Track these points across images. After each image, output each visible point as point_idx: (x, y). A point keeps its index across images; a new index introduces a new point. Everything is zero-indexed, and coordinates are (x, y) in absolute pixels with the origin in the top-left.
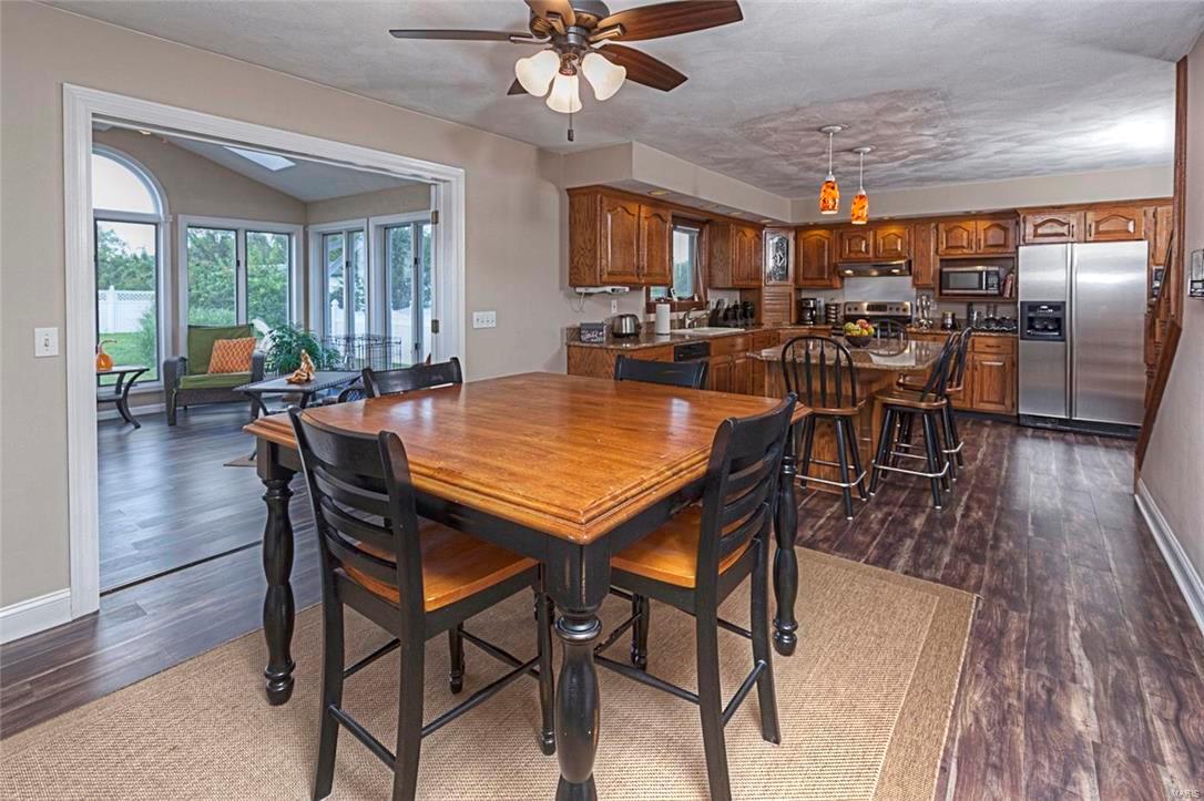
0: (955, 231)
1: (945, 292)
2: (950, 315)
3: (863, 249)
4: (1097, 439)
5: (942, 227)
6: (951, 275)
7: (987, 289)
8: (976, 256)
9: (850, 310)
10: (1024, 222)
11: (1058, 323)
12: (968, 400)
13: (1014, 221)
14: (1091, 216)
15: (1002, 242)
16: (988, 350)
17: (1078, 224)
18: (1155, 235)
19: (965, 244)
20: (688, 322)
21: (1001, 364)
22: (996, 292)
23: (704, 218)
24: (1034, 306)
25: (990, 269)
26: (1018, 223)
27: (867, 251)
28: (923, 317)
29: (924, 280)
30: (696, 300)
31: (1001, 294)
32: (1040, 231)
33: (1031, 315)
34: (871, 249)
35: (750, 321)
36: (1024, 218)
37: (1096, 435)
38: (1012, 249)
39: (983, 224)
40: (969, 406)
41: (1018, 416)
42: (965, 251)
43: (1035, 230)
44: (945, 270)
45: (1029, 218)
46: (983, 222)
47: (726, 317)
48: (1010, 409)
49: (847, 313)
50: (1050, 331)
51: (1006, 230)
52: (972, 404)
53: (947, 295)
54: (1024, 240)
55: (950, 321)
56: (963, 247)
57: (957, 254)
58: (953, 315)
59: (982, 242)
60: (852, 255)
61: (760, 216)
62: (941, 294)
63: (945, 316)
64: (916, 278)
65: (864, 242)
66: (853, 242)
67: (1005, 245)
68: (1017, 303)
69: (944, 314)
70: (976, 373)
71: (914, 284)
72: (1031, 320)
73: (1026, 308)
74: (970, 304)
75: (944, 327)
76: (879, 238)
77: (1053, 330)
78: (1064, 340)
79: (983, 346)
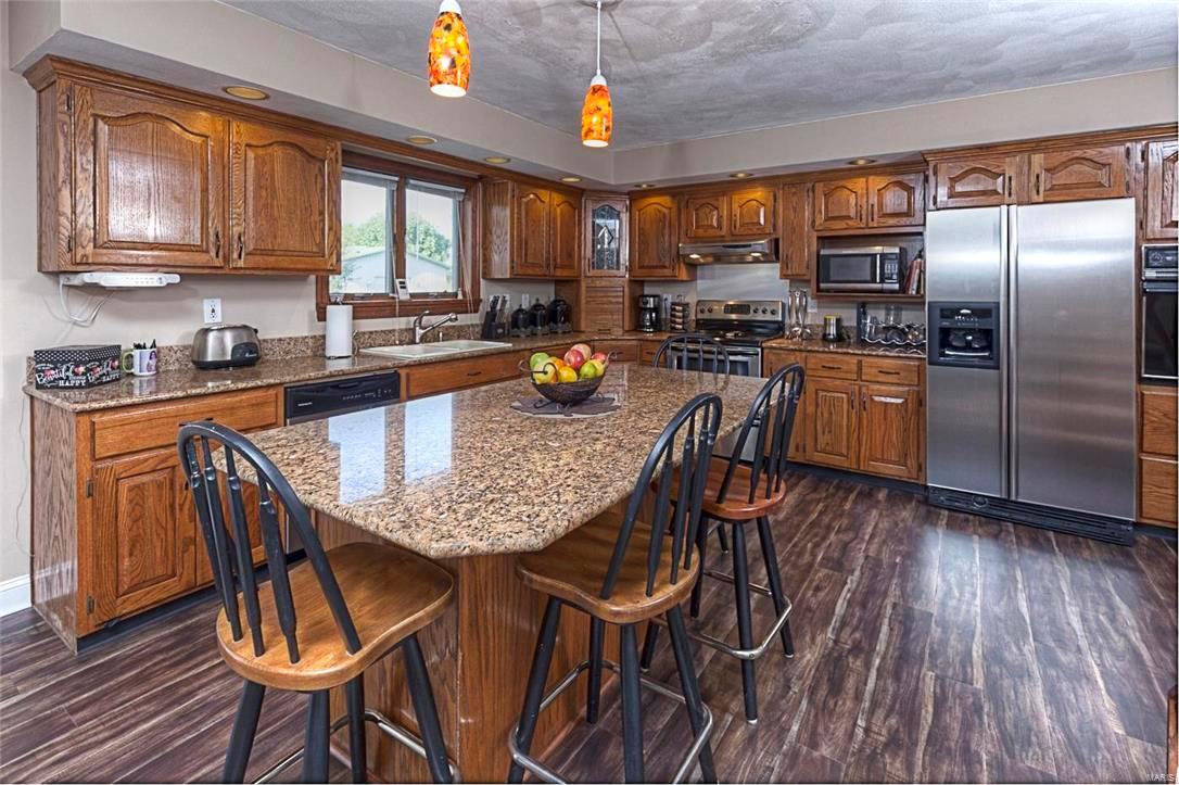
0: (838, 193)
1: (822, 285)
2: (833, 321)
3: (715, 224)
4: (1051, 535)
5: (820, 187)
6: (832, 260)
7: (882, 281)
8: (867, 231)
9: (702, 311)
10: (935, 174)
11: (988, 338)
12: (853, 455)
13: (922, 177)
14: (1038, 159)
15: (905, 208)
16: (882, 378)
17: (1020, 174)
18: (1146, 188)
19: (852, 213)
20: (419, 332)
21: (900, 401)
22: (897, 286)
23: (474, 174)
24: (949, 311)
25: (888, 250)
26: (926, 180)
27: (720, 226)
28: (798, 325)
29: (795, 269)
30: (460, 297)
31: (904, 289)
32: (959, 188)
33: (946, 324)
34: (725, 223)
35: (560, 327)
36: (935, 167)
37: (1050, 528)
38: (918, 219)
39: (877, 182)
40: (855, 466)
41: (926, 487)
42: (851, 223)
43: (952, 188)
44: (822, 252)
45: (943, 167)
46: (878, 179)
47: (515, 323)
48: (914, 474)
49: (699, 317)
50: (975, 350)
51: (910, 190)
52: (858, 463)
53: (828, 290)
54: (935, 203)
55: (832, 331)
56: (849, 218)
57: (838, 228)
58: (838, 321)
59: (876, 208)
60: (701, 232)
61: (561, 172)
62: (819, 290)
63: (826, 323)
64: (785, 266)
65: (715, 212)
66: (701, 214)
67: (908, 214)
68: (924, 303)
69: (825, 319)
70: (864, 414)
71: (784, 276)
72: (945, 332)
73: (938, 312)
74: (863, 305)
75: (825, 337)
76: (735, 206)
77: (982, 349)
78: (997, 367)
79: (875, 371)
